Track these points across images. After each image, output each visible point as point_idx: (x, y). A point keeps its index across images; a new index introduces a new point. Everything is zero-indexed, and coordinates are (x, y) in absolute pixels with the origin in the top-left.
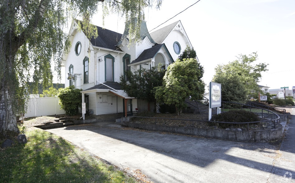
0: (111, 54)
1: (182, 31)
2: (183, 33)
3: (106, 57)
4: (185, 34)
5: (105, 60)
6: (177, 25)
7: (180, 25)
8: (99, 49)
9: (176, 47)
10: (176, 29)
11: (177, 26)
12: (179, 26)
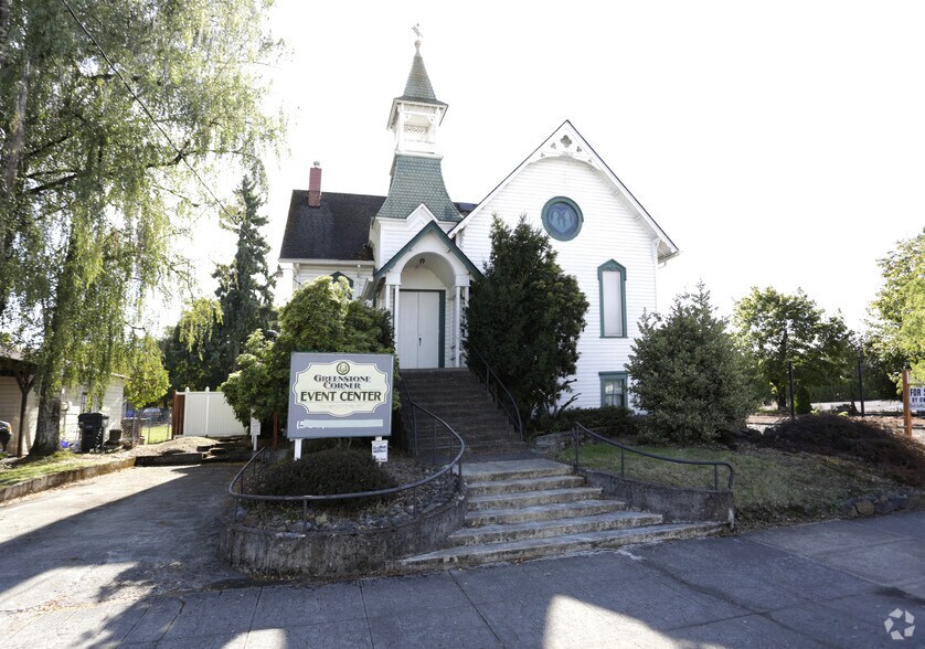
0: (342, 272)
2: (586, 160)
4: (596, 164)
6: (554, 140)
7: (571, 137)
9: (561, 216)
10: (549, 155)
11: (553, 145)
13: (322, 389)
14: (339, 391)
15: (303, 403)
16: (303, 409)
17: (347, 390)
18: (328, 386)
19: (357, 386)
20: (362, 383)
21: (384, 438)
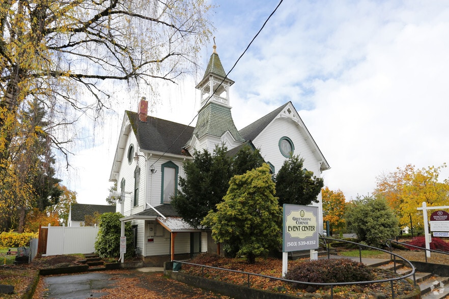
0: (173, 161)
1: (296, 119)
2: (297, 121)
3: (163, 166)
4: (300, 124)
5: (163, 171)
6: (286, 109)
7: (291, 110)
8: (151, 154)
9: (286, 146)
10: (283, 116)
11: (285, 112)
12: (289, 111)
13: (296, 225)
14: (301, 226)
15: (289, 232)
16: (289, 235)
17: (304, 225)
18: (298, 223)
19: (307, 223)
20: (309, 221)
21: (316, 250)
